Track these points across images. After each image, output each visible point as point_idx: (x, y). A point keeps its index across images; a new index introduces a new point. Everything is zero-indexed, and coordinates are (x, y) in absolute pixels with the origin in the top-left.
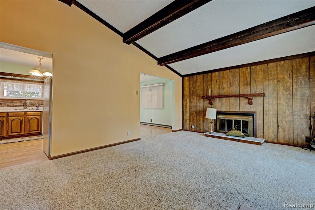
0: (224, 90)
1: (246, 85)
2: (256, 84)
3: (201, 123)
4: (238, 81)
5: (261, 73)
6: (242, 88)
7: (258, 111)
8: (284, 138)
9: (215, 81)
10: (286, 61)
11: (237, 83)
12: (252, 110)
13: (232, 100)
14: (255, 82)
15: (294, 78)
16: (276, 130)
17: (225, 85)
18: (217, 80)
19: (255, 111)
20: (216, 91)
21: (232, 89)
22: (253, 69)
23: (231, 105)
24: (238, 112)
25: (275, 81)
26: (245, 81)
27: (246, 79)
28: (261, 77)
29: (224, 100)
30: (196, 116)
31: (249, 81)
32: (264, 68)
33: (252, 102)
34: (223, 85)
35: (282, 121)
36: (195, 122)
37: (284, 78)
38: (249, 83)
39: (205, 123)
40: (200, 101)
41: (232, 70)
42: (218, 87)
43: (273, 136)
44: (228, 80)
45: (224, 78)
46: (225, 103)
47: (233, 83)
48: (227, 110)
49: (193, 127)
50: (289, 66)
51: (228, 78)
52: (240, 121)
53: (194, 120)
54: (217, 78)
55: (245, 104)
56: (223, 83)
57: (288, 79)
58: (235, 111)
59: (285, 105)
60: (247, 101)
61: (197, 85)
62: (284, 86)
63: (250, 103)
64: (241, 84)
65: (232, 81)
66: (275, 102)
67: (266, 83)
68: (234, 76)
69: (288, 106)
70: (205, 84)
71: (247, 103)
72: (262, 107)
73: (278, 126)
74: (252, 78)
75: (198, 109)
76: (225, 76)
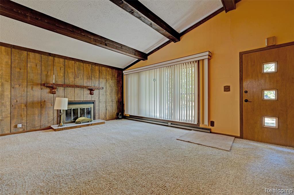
0: (69, 79)
1: (88, 79)
2: (95, 79)
3: (36, 118)
4: (82, 74)
5: (98, 72)
6: (85, 81)
7: (96, 100)
8: (109, 116)
9: (59, 68)
10: (110, 69)
11: (81, 76)
12: (93, 99)
13: (77, 90)
14: (95, 78)
15: (113, 80)
16: (105, 112)
17: (70, 75)
18: (61, 68)
19: (94, 100)
20: (59, 79)
21: (77, 80)
22: (93, 67)
23: (76, 95)
24: (82, 101)
25: (105, 80)
26: (88, 75)
27: (89, 74)
28: (98, 75)
29: (69, 89)
30: (25, 109)
31: (90, 76)
32: (100, 69)
33: (93, 93)
34: (68, 74)
35: (108, 106)
36: (25, 119)
37: (109, 79)
38: (91, 77)
39: (42, 117)
40: (34, 89)
41: (77, 63)
42: (62, 75)
43: (104, 116)
44: (74, 71)
45: (69, 67)
46: (70, 92)
47: (78, 75)
48: (72, 100)
49: (20, 126)
50: (111, 73)
51: (74, 69)
52: (85, 108)
53: (21, 116)
54: (62, 65)
55: (88, 94)
56: (68, 72)
57: (110, 80)
58: (80, 101)
59: (109, 95)
60: (89, 92)
61: (29, 65)
62: (109, 84)
63: (91, 94)
64: (85, 77)
65: (78, 73)
66: (105, 94)
67: (101, 80)
68: (79, 69)
69: (110, 96)
70: (43, 68)
71: (89, 94)
72: (98, 97)
73: (106, 109)
74: (92, 74)
75: (31, 100)
76: (70, 66)
